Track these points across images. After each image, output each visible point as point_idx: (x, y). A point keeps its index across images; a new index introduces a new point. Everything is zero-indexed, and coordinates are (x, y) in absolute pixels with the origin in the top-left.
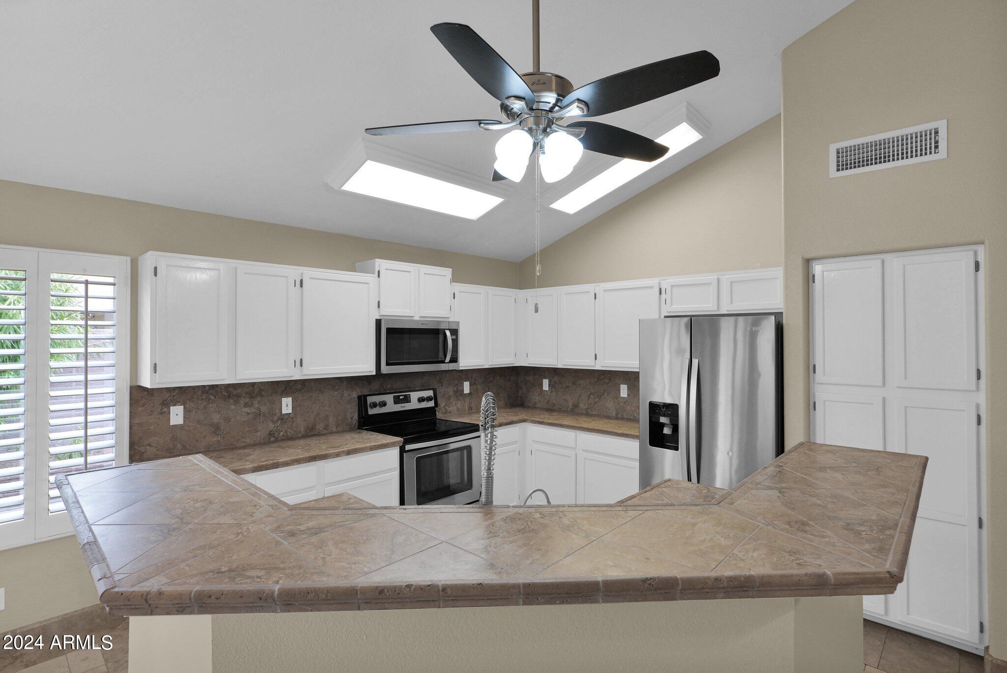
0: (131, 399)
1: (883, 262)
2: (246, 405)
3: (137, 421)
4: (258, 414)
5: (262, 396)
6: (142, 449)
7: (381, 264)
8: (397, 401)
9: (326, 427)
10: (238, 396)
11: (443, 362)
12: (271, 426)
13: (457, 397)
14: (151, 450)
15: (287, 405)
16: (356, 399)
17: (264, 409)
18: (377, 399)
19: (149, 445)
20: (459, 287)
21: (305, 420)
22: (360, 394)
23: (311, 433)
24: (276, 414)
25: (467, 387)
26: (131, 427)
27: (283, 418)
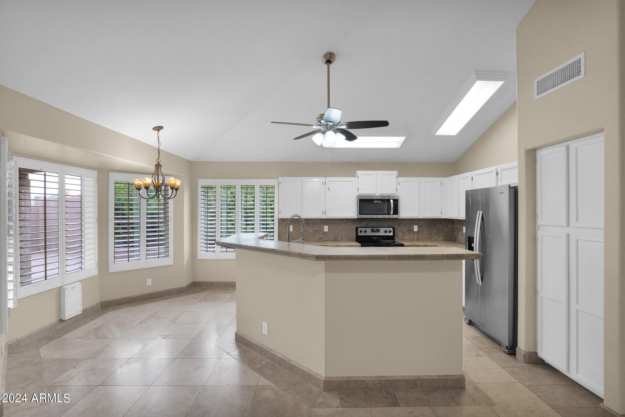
0: (278, 222)
1: (568, 147)
2: (312, 227)
3: (280, 229)
4: (316, 231)
5: (317, 224)
6: (281, 238)
7: (359, 173)
8: (373, 231)
9: (342, 239)
10: (309, 224)
11: (390, 214)
12: (320, 236)
13: (410, 232)
14: (284, 238)
15: (326, 228)
16: (355, 229)
17: (318, 229)
18: (363, 229)
19: (283, 237)
20: (401, 179)
21: (333, 235)
22: (357, 227)
23: (335, 240)
24: (322, 232)
25: (416, 228)
26: (278, 231)
27: (325, 233)
